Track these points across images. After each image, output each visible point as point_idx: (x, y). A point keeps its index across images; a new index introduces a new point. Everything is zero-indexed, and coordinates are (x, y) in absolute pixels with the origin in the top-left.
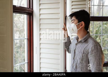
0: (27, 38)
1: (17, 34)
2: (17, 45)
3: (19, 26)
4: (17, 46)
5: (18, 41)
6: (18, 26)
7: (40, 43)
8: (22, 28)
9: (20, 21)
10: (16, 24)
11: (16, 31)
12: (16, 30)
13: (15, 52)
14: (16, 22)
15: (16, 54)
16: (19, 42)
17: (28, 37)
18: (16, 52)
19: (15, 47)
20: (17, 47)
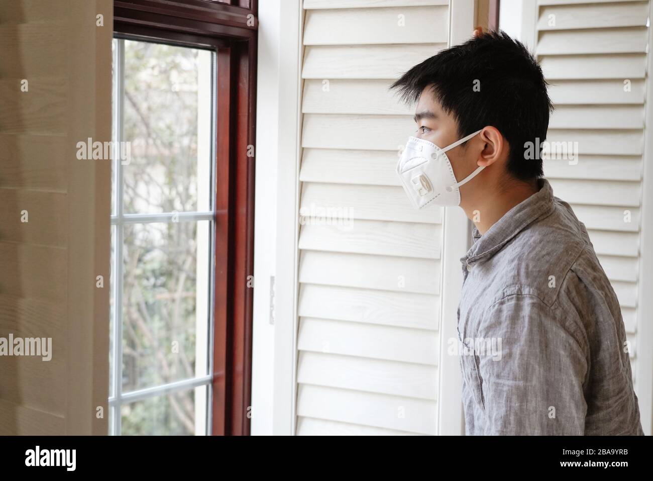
0: (212, 212)
1: (147, 183)
2: (152, 260)
3: (169, 127)
4: (149, 267)
5: (156, 233)
6: (162, 125)
7: (301, 252)
8: (186, 141)
9: (177, 93)
10: (149, 109)
11: (143, 161)
12: (146, 156)
13: (138, 305)
14: (146, 99)
15: (141, 323)
16: (162, 242)
17: (218, 206)
18: (143, 307)
19: (138, 271)
20: (153, 271)
